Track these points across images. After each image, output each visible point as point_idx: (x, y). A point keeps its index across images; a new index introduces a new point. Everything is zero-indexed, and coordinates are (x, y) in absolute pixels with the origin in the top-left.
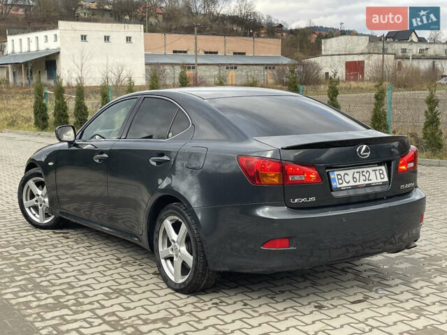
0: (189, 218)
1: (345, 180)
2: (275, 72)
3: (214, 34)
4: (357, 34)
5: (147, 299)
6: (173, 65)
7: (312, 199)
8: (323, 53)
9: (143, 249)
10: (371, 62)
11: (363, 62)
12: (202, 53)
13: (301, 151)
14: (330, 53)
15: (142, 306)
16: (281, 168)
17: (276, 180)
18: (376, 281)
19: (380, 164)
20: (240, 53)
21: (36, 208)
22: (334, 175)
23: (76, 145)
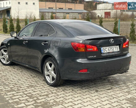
0: (55, 62)
1: (106, 50)
2: (82, 15)
3: (62, 2)
4: (108, 3)
5: (41, 88)
6: (48, 12)
7: (95, 56)
8: (97, 9)
9: (39, 72)
10: (113, 12)
11: (110, 12)
12: (58, 8)
13: (91, 41)
14: (99, 9)
15: (39, 91)
16: (85, 46)
17: (83, 50)
18: (115, 83)
19: (117, 45)
20: (70, 9)
21: (4, 59)
22: (102, 49)
23: (17, 38)
